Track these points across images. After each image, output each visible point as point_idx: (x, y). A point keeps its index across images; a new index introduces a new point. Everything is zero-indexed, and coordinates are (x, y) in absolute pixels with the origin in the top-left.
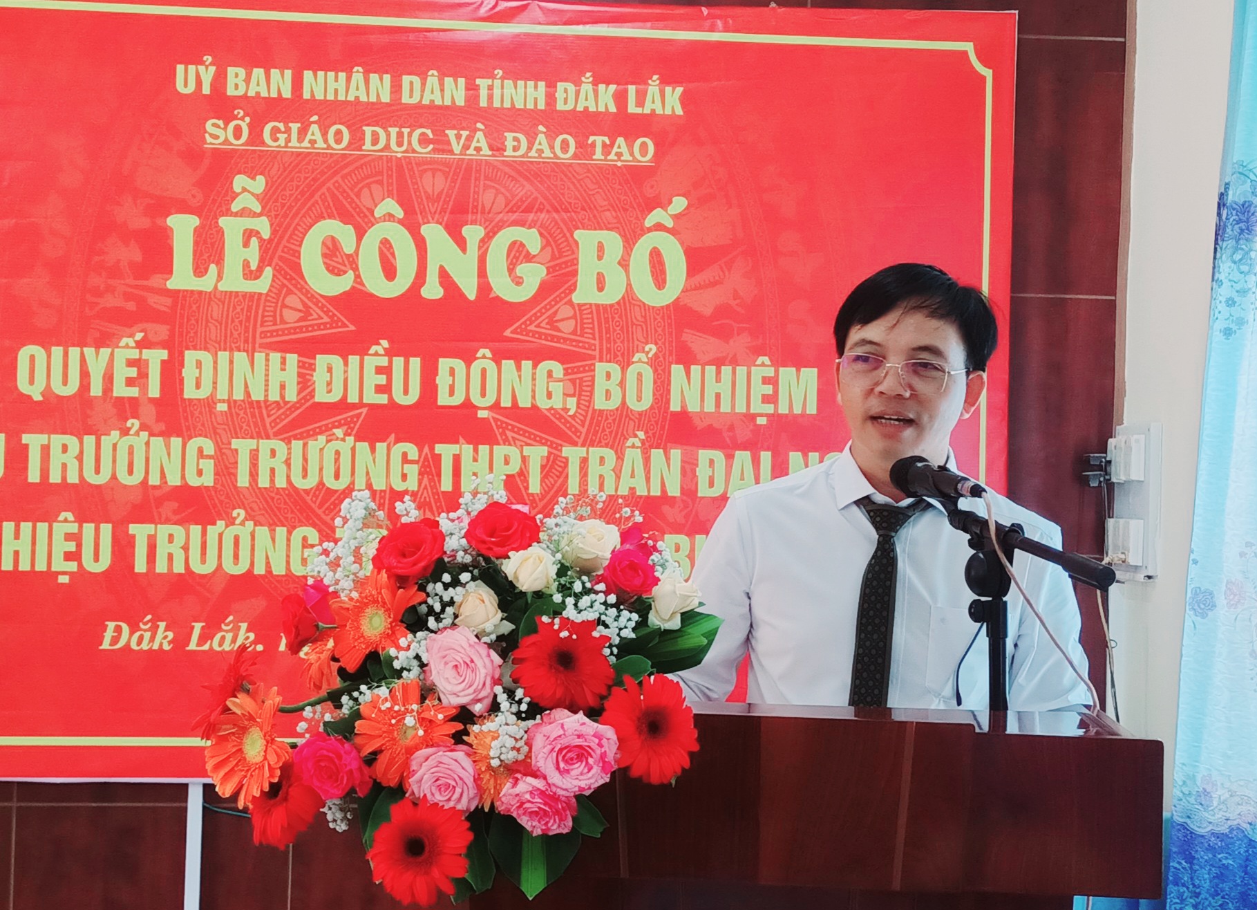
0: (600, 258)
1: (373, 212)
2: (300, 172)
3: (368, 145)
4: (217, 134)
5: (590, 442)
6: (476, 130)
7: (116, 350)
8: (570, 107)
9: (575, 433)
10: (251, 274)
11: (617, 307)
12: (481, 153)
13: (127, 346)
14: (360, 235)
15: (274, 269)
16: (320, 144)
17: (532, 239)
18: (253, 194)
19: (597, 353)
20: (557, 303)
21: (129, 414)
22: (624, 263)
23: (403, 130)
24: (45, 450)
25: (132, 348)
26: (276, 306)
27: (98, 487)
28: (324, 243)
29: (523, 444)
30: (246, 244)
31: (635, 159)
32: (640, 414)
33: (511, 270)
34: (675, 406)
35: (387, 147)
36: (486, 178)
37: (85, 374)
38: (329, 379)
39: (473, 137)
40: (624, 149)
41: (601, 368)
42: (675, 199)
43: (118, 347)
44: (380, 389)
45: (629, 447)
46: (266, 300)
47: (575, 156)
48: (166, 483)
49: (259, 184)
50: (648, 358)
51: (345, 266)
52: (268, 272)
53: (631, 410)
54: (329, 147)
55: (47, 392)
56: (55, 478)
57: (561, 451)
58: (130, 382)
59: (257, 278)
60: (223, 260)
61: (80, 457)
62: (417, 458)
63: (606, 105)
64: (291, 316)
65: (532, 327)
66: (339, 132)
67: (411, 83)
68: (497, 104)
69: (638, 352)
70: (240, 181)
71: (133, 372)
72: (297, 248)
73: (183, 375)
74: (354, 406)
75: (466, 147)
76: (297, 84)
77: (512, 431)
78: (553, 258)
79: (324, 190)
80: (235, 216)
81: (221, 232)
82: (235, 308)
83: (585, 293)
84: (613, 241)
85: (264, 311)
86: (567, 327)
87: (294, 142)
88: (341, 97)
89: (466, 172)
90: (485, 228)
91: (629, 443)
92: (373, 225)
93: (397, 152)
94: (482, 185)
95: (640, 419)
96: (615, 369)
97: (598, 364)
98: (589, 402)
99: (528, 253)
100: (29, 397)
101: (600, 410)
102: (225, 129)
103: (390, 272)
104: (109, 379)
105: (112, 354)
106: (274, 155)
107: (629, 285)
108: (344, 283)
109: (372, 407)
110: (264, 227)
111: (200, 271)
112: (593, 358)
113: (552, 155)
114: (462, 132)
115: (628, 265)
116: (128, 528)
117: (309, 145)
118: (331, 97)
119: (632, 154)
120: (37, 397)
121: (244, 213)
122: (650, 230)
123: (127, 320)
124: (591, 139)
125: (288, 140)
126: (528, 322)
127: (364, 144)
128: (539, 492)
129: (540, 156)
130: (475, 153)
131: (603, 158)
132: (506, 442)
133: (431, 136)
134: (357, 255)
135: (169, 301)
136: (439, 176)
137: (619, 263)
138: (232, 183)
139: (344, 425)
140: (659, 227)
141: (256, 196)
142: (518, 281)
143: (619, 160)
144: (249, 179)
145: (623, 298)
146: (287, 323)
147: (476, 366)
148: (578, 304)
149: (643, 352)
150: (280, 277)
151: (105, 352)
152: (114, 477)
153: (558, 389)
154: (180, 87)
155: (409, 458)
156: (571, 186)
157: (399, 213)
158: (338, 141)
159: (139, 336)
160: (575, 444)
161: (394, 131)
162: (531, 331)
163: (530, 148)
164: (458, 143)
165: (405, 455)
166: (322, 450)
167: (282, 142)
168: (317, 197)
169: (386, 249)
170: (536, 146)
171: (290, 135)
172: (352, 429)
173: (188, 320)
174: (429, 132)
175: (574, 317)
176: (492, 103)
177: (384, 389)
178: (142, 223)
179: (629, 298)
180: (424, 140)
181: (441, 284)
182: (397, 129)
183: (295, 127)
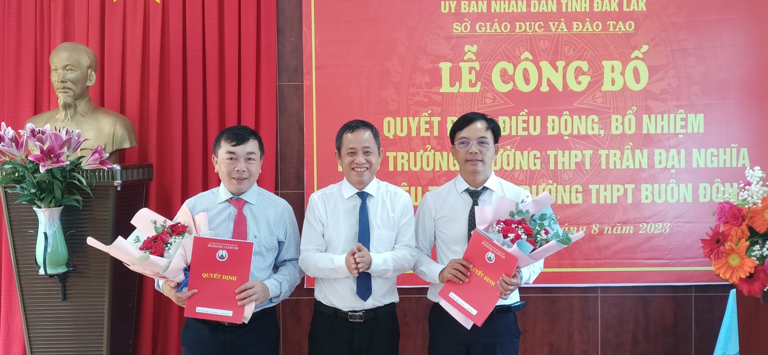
0: (613, 72)
1: (520, 57)
2: (491, 42)
3: (518, 30)
4: (458, 28)
5: (610, 148)
6: (560, 22)
7: (421, 118)
8: (599, 10)
9: (604, 144)
10: (472, 85)
11: (620, 92)
12: (563, 31)
13: (425, 116)
14: (515, 67)
15: (482, 83)
16: (499, 31)
17: (584, 65)
18: (472, 52)
19: (612, 111)
20: (595, 91)
21: (427, 144)
22: (623, 74)
23: (532, 23)
24: (395, 158)
25: (427, 116)
26: (483, 97)
27: (416, 172)
28: (501, 71)
29: (582, 149)
30: (470, 73)
31: (627, 30)
32: (630, 135)
33: (576, 78)
34: (645, 131)
35: (525, 31)
36: (566, 41)
37: (409, 128)
38: (504, 126)
39: (560, 24)
40: (622, 26)
42: (644, 46)
43: (422, 116)
44: (524, 129)
45: (626, 149)
46: (479, 95)
47: (602, 30)
48: (442, 169)
49: (475, 48)
50: (633, 112)
51: (510, 80)
52: (479, 84)
53: (627, 134)
54: (502, 32)
55: (395, 135)
56: (399, 169)
57: (598, 152)
58: (427, 130)
59: (475, 86)
60: (462, 80)
61: (408, 161)
62: (540, 156)
63: (614, 8)
64: (488, 101)
65: (585, 102)
66: (506, 26)
67: (535, 4)
68: (569, 10)
69: (629, 110)
70: (467, 48)
71: (428, 126)
72: (490, 74)
74: (514, 137)
75: (557, 29)
76: (489, 6)
77: (578, 144)
78: (593, 73)
79: (501, 49)
80: (466, 62)
81: (460, 68)
82: (466, 99)
83: (607, 87)
84: (618, 65)
85: (478, 99)
86: (600, 101)
87: (488, 31)
88: (507, 11)
89: (558, 38)
90: (565, 62)
91: (626, 147)
92: (520, 63)
93: (529, 32)
94: (564, 44)
95: (631, 137)
96: (619, 117)
97: (613, 116)
98: (609, 131)
99: (583, 71)
100: (389, 137)
101: (614, 134)
102: (461, 27)
103: (527, 81)
104: (418, 129)
106: (481, 36)
107: (625, 83)
108: (509, 87)
109: (522, 136)
110: (477, 65)
111: (452, 85)
112: (610, 113)
113: (592, 30)
114: (555, 23)
115: (624, 74)
117: (494, 31)
118: (502, 11)
119: (625, 28)
120: (391, 137)
121: (470, 60)
122: (633, 59)
123: (425, 106)
124: (608, 23)
125: (486, 30)
126: (584, 100)
127: (516, 30)
128: (589, 168)
129: (587, 31)
130: (561, 31)
131: (613, 30)
132: (576, 149)
133: (543, 25)
134: (514, 76)
135: (440, 97)
136: (546, 41)
137: (621, 74)
138: (464, 48)
139: (510, 144)
140: (637, 58)
141: (474, 53)
142: (579, 83)
143: (620, 31)
144: (471, 47)
145: (623, 87)
146: (487, 104)
147: (563, 119)
148: (604, 91)
149: (631, 110)
150: (483, 85)
151: (417, 119)
152: (422, 168)
153: (596, 126)
154: (443, 10)
155: (537, 156)
156: (600, 43)
157: (531, 57)
158: (506, 29)
159: (430, 112)
160: (604, 149)
161: (528, 24)
162: (585, 103)
163: (583, 28)
164: (554, 27)
165: (535, 155)
166: (502, 154)
167: (483, 31)
168: (498, 52)
169: (526, 71)
170: (586, 27)
171: (486, 28)
172: (514, 146)
173: (449, 104)
174: (542, 23)
175: (602, 97)
177: (526, 129)
178: (430, 66)
179: (625, 87)
180: (540, 27)
181: (548, 85)
182: (529, 23)
183: (488, 24)
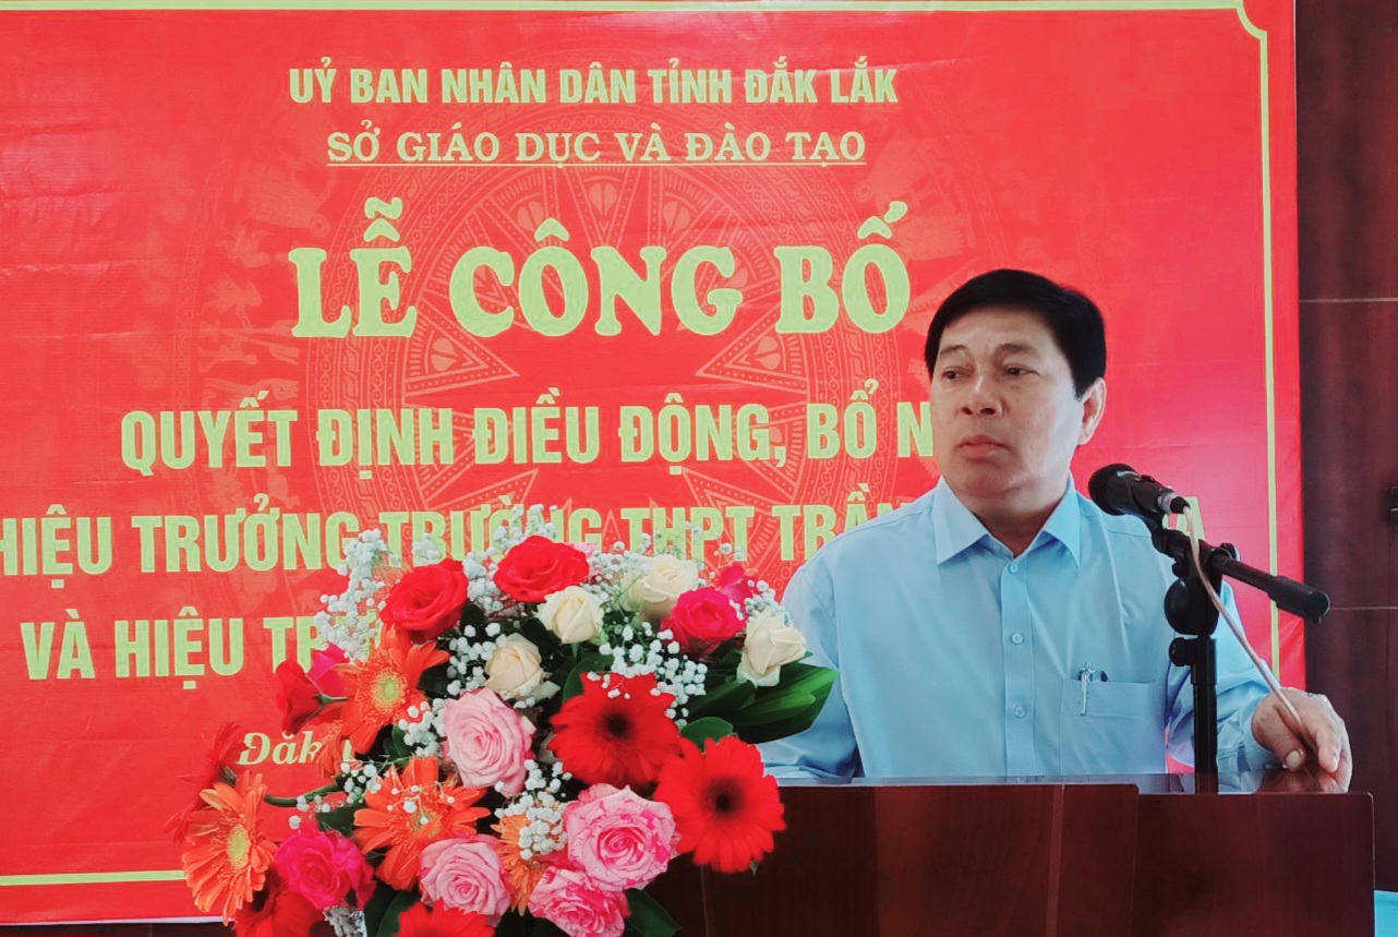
0: (806, 277)
1: (533, 235)
2: (443, 191)
3: (522, 156)
4: (342, 149)
5: (805, 498)
6: (649, 132)
7: (237, 413)
8: (761, 99)
9: (786, 488)
10: (392, 316)
11: (829, 336)
12: (659, 159)
13: (249, 408)
14: (519, 263)
15: (420, 309)
16: (466, 156)
17: (723, 260)
18: (388, 220)
19: (807, 393)
20: (757, 334)
21: (256, 488)
22: (835, 284)
23: (564, 135)
24: (160, 534)
25: (256, 409)
26: (424, 352)
27: (225, 575)
28: (476, 276)
29: (724, 503)
30: (384, 280)
31: (843, 159)
32: (863, 462)
33: (701, 298)
34: (903, 452)
35: (546, 156)
36: (666, 189)
37: (201, 443)
38: (490, 437)
39: (648, 141)
40: (829, 147)
41: (813, 410)
42: (893, 204)
43: (238, 408)
44: (551, 446)
45: (851, 503)
46: (411, 346)
47: (771, 158)
48: (304, 566)
49: (395, 208)
50: (869, 396)
51: (503, 300)
52: (412, 312)
53: (852, 459)
54: (476, 160)
55: (158, 466)
56: (173, 566)
57: (770, 510)
58: (255, 450)
59: (398, 320)
60: (358, 301)
61: (201, 542)
62: (600, 526)
63: (805, 95)
64: (442, 364)
65: (729, 365)
66: (487, 142)
67: (571, 79)
68: (674, 99)
69: (856, 389)
70: (372, 206)
71: (258, 438)
72: (445, 282)
73: (318, 438)
74: (521, 468)
75: (640, 152)
76: (435, 85)
77: (711, 488)
78: (751, 281)
79: (473, 211)
80: (368, 247)
81: (352, 267)
82: (374, 356)
83: (790, 322)
84: (820, 257)
85: (410, 358)
86: (771, 362)
87: (434, 156)
88: (488, 99)
89: (640, 183)
90: (668, 249)
91: (851, 498)
92: (534, 250)
93: (557, 162)
94: (661, 199)
95: (864, 469)
96: (830, 410)
97: (809, 406)
98: (802, 450)
99: (720, 277)
100: (138, 473)
101: (814, 460)
102: (351, 143)
103: (556, 306)
104: (230, 447)
105: (232, 417)
106: (412, 172)
107: (843, 310)
108: (501, 322)
109: (543, 467)
110: (403, 258)
111: (330, 314)
112: (803, 397)
113: (743, 158)
114: (634, 135)
115: (840, 286)
116: (262, 621)
117: (452, 159)
118: (475, 99)
119: (838, 152)
120: (147, 472)
121: (381, 242)
122: (864, 242)
123: (247, 377)
124: (789, 136)
125: (427, 154)
126: (724, 359)
127: (518, 155)
128: (746, 560)
129: (729, 160)
130: (650, 159)
131: (804, 158)
132: (706, 503)
133: (597, 141)
134: (517, 288)
135: (295, 352)
136: (610, 189)
137: (829, 284)
138: (363, 207)
139: (510, 491)
140: (875, 239)
141: (394, 223)
142: (710, 310)
143: (824, 160)
144: (383, 203)
145: (836, 325)
146: (438, 372)
147: (666, 414)
148: (783, 335)
149: (863, 388)
150: (426, 318)
151: (224, 415)
152: (242, 562)
153: (763, 437)
154: (295, 96)
155: (591, 526)
156: (767, 194)
157: (564, 235)
158: (487, 152)
159: (263, 395)
160: (787, 502)
161: (552, 137)
162: (728, 369)
163: (716, 151)
164: (630, 148)
165: (585, 523)
166: (486, 521)
167: (419, 156)
168: (465, 220)
169: (550, 275)
170: (723, 148)
171: (428, 148)
172: (521, 494)
173: (320, 373)
174: (595, 137)
175: (779, 350)
176: (669, 97)
177: (556, 446)
178: (260, 259)
179: (843, 327)
180: (589, 147)
181: (619, 317)
182: (557, 135)
183: (434, 137)
